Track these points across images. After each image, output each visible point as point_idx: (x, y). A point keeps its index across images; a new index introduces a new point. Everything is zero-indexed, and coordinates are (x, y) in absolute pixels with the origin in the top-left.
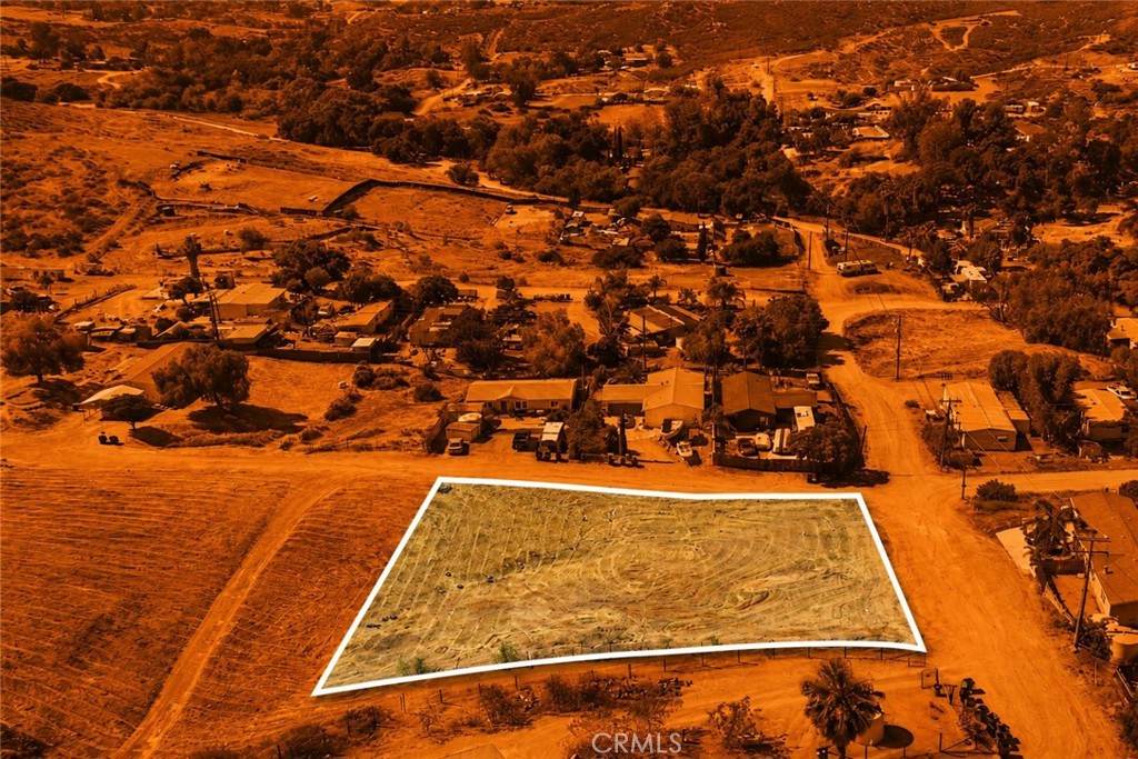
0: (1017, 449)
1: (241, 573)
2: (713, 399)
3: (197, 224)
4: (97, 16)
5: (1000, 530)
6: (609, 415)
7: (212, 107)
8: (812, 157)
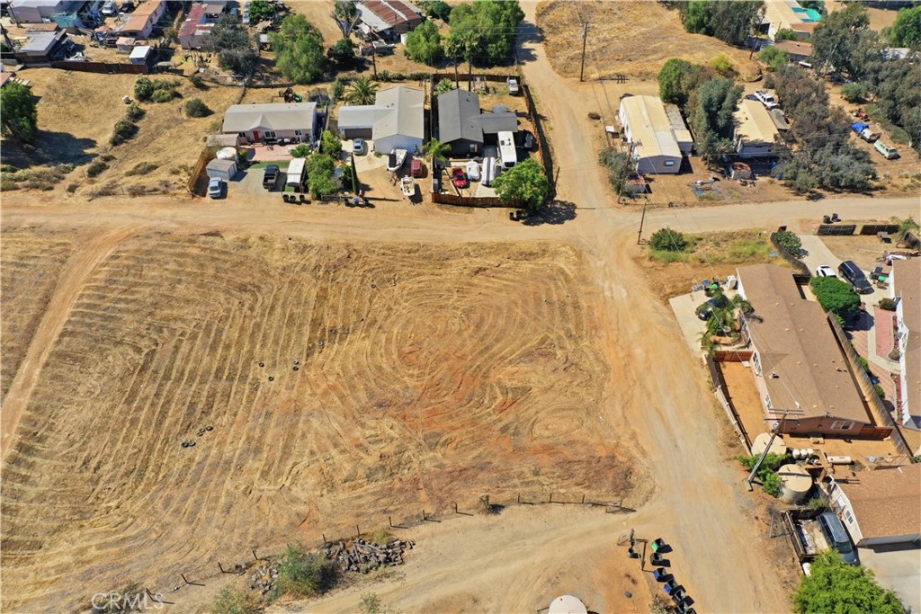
0: (680, 173)
5: (673, 295)
6: (346, 139)
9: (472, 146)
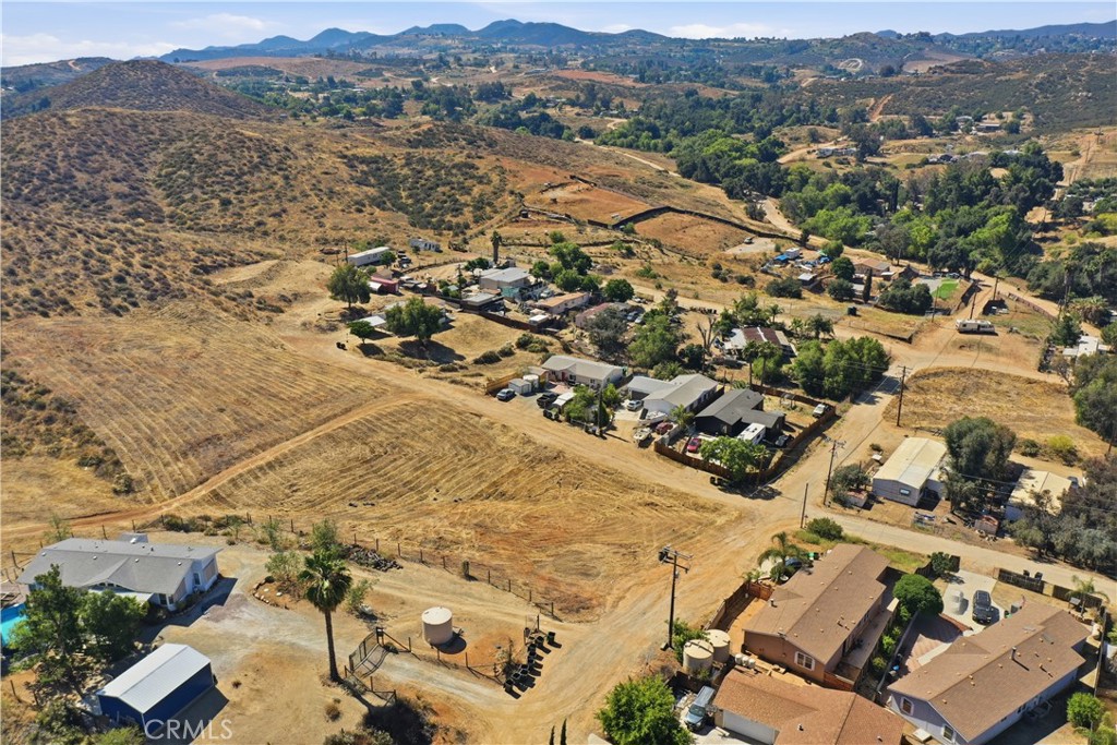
8: (1060, 224)
9: (723, 427)
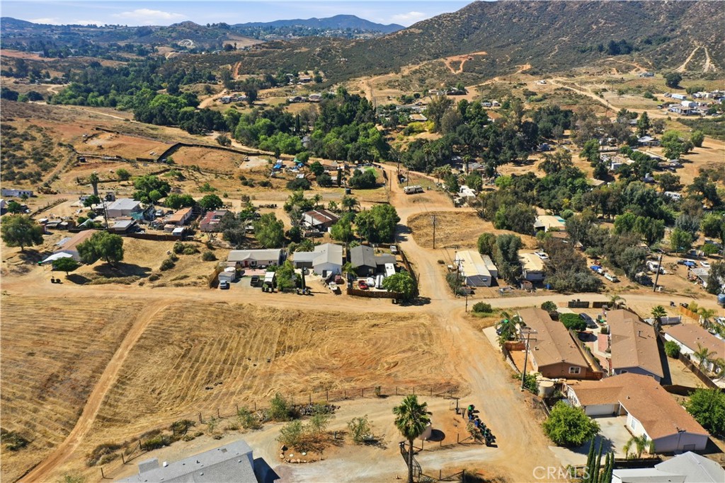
0: (492, 286)
1: (120, 350)
2: (347, 259)
3: (97, 167)
4: (47, 55)
5: (484, 328)
6: (297, 268)
7: (102, 104)
8: (390, 130)
9: (370, 270)
